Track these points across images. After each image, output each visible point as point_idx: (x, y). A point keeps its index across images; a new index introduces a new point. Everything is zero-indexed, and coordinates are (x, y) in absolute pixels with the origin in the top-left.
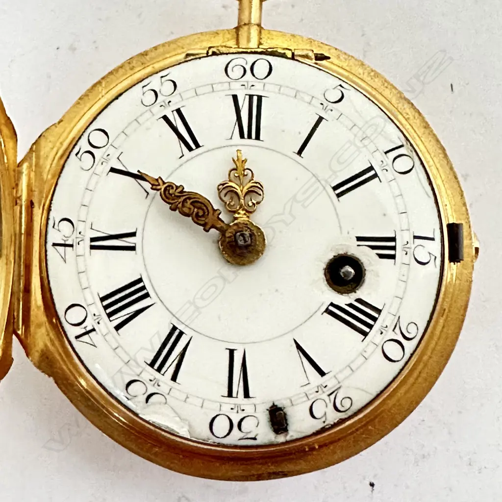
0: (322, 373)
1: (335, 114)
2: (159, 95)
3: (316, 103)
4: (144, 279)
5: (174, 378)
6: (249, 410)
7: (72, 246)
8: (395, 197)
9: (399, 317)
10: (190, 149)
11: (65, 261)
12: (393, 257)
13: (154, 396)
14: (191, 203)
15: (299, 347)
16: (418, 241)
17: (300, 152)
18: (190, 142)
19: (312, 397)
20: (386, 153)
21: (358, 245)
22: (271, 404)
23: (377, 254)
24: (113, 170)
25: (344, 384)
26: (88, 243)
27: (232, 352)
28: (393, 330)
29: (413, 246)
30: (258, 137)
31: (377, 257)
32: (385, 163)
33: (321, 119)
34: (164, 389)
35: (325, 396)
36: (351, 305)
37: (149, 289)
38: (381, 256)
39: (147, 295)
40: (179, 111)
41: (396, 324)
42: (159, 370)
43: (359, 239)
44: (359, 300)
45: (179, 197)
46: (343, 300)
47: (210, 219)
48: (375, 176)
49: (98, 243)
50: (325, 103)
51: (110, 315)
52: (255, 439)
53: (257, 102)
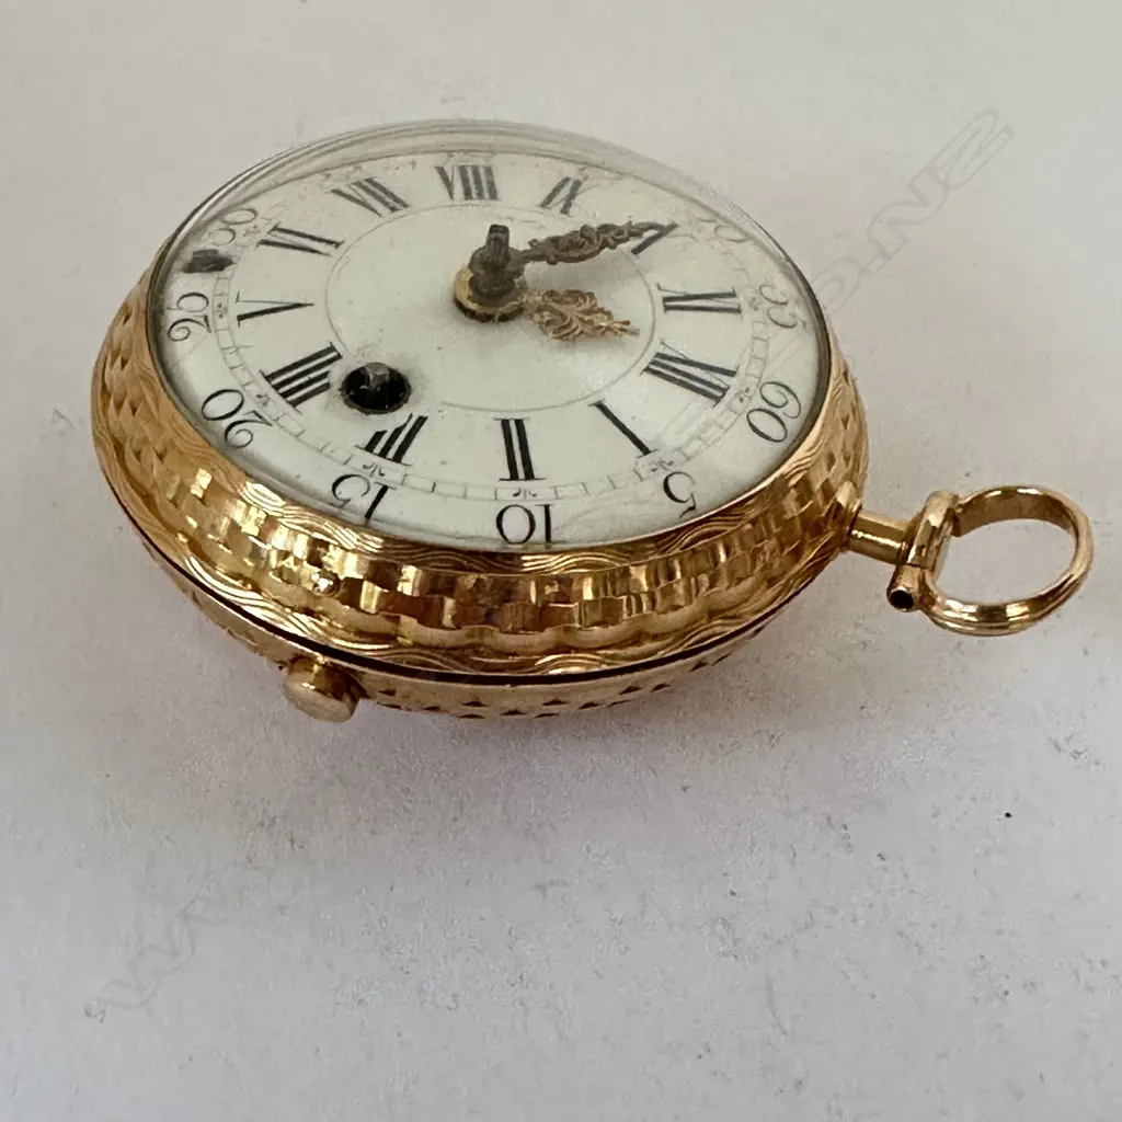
0: (241, 318)
1: (648, 473)
2: (774, 305)
3: (676, 458)
6: (241, 240)
8: (466, 487)
9: (270, 425)
10: (668, 299)
12: (370, 448)
15: (298, 305)
16: (377, 489)
17: (601, 407)
18: (679, 303)
19: (216, 300)
20: (547, 508)
21: (411, 416)
22: (235, 261)
23: (384, 432)
27: (336, 244)
28: (254, 412)
29: (372, 481)
30: (649, 371)
31: (380, 430)
32: (530, 498)
33: (645, 451)
34: (329, 183)
35: (207, 312)
36: (325, 375)
38: (379, 435)
40: (735, 311)
41: (260, 417)
42: (359, 184)
43: (421, 420)
44: (327, 386)
46: (337, 374)
48: (514, 477)
50: (672, 469)
53: (710, 392)
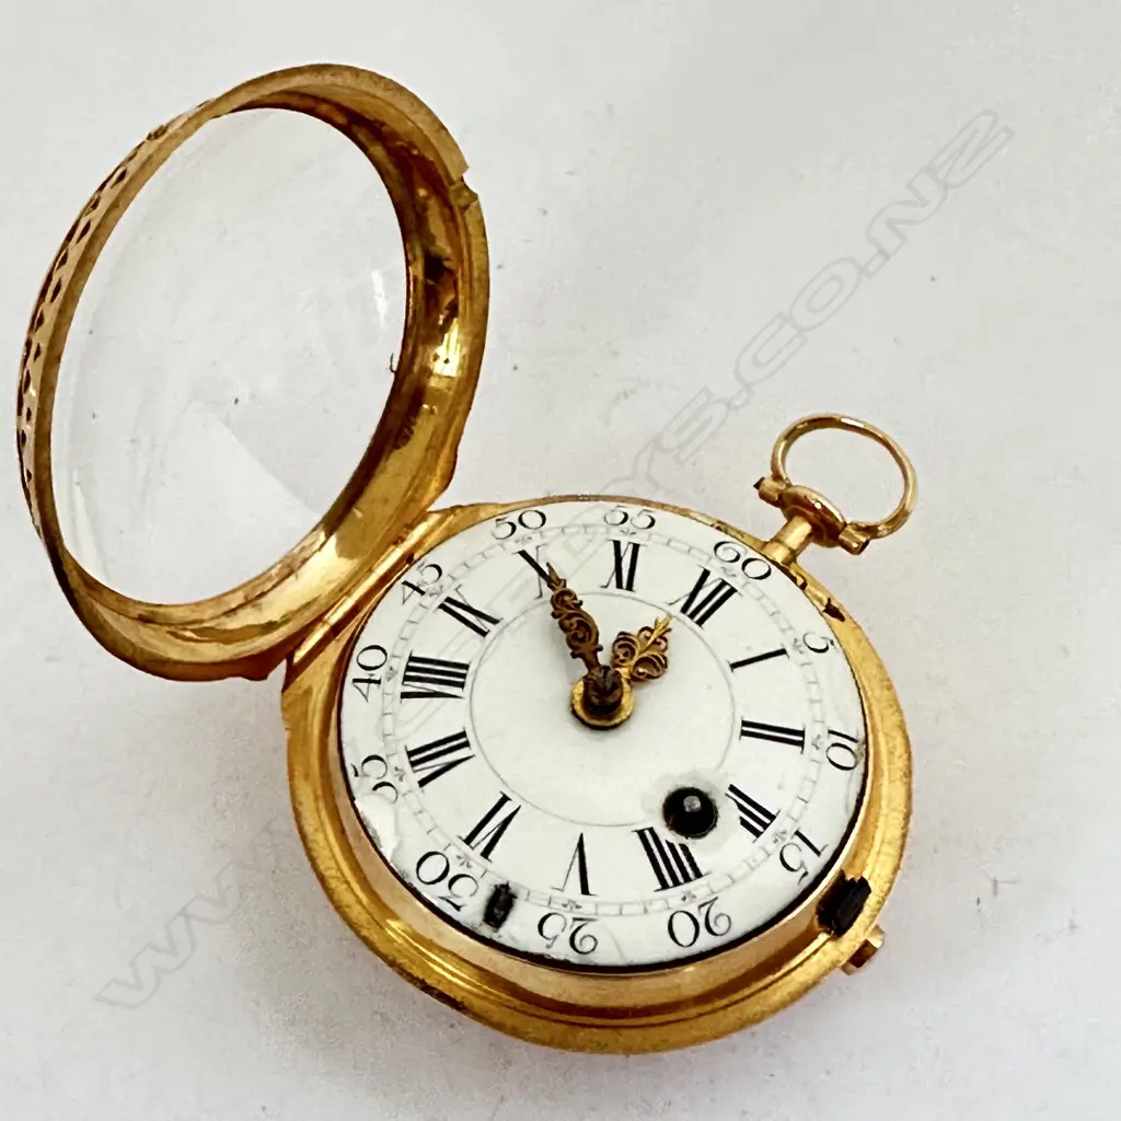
0: (585, 890)
1: (802, 658)
2: (628, 521)
3: (791, 636)
4: (470, 669)
5: (422, 783)
6: (476, 871)
7: (422, 593)
8: (805, 778)
9: (716, 899)
10: (619, 585)
11: (404, 602)
12: (757, 834)
13: (391, 788)
14: (578, 621)
15: (581, 845)
16: (797, 840)
17: (734, 666)
18: (624, 578)
19: (556, 907)
20: (830, 732)
21: (727, 795)
22: (505, 882)
23: (741, 818)
24: (523, 554)
25: (603, 921)
26: (441, 600)
27: (505, 799)
28: (700, 906)
29: (788, 840)
30: (700, 622)
31: (739, 821)
32: (821, 740)
33: (782, 652)
34: (402, 787)
35: (569, 917)
36: (671, 846)
37: (469, 680)
38: (744, 823)
39: (462, 685)
40: (636, 547)
41: (708, 902)
42: (413, 764)
43: (732, 788)
44: (684, 848)
45: (569, 607)
46: (667, 835)
47: (586, 647)
48: (801, 744)
49: (449, 606)
50: (800, 642)
51: (406, 678)
52: (458, 908)
53: (725, 593)
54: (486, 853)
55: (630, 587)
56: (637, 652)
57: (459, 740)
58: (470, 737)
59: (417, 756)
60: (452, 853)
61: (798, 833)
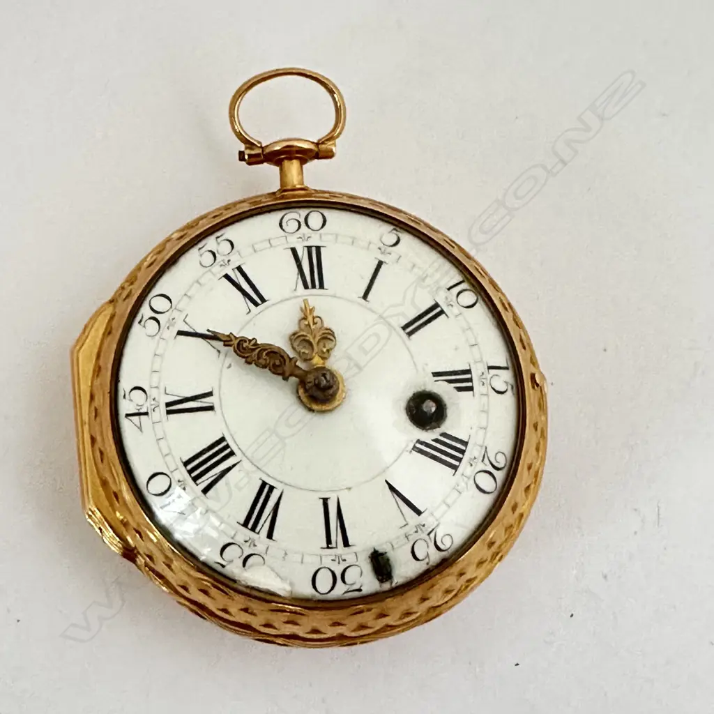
0: (419, 512)
1: (394, 256)
2: (217, 255)
3: (374, 247)
4: (227, 438)
5: (270, 536)
6: (351, 559)
7: (146, 414)
8: (464, 331)
9: (486, 448)
10: (256, 304)
11: (141, 430)
12: (471, 389)
13: (252, 558)
14: (266, 354)
15: (392, 488)
16: (493, 372)
17: (365, 296)
18: (255, 298)
19: (416, 536)
20: (449, 289)
21: (436, 381)
22: (373, 550)
23: (455, 388)
24: (180, 333)
25: (442, 521)
26: (163, 409)
27: (325, 501)
28: (483, 461)
29: (489, 377)
30: (322, 286)
31: (455, 391)
32: (449, 300)
33: (380, 264)
34: (260, 548)
35: (424, 536)
36: (436, 440)
37: (234, 447)
38: (459, 389)
39: (232, 454)
40: (239, 269)
41: (484, 455)
42: (253, 529)
43: (436, 374)
44: (444, 435)
45: (253, 350)
46: (428, 436)
47: (287, 368)
48: (442, 312)
49: (174, 408)
50: (383, 247)
51: (195, 479)
52: (360, 590)
53: (315, 253)
54: (346, 544)
55: (263, 300)
56: (312, 340)
57: (265, 489)
58: (270, 482)
59: (250, 522)
60: (327, 562)
61: (490, 368)
